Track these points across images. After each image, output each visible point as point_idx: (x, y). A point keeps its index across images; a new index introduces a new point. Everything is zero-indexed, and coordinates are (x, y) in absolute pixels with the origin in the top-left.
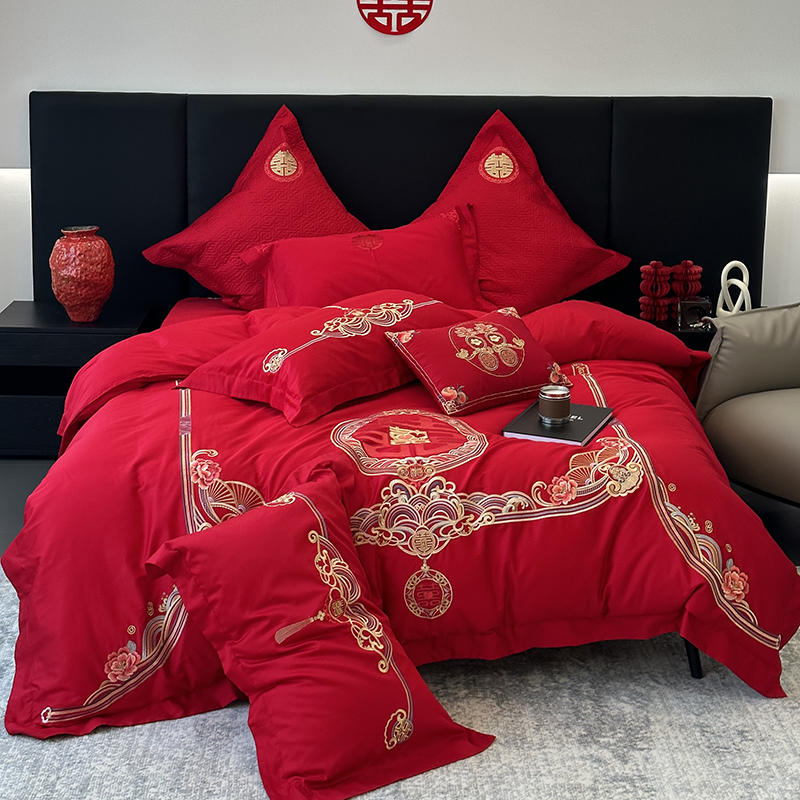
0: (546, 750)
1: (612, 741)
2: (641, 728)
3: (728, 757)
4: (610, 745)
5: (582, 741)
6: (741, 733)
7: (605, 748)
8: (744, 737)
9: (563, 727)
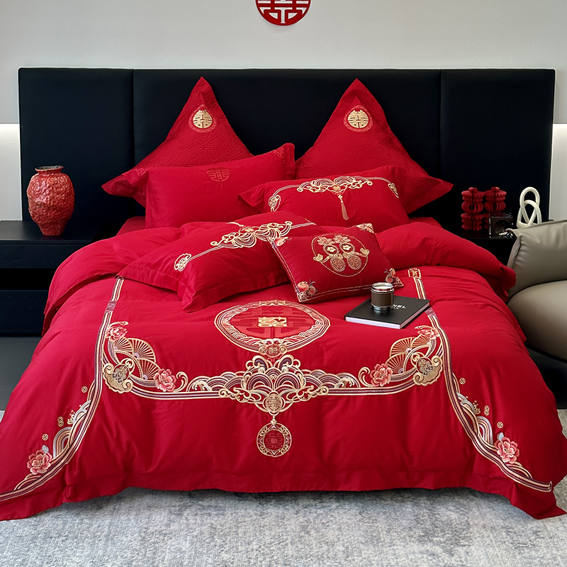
0: (395, 547)
1: (442, 540)
2: (464, 530)
3: (526, 551)
4: (441, 543)
5: (421, 540)
6: (535, 533)
7: (437, 545)
8: (538, 535)
9: (407, 530)
